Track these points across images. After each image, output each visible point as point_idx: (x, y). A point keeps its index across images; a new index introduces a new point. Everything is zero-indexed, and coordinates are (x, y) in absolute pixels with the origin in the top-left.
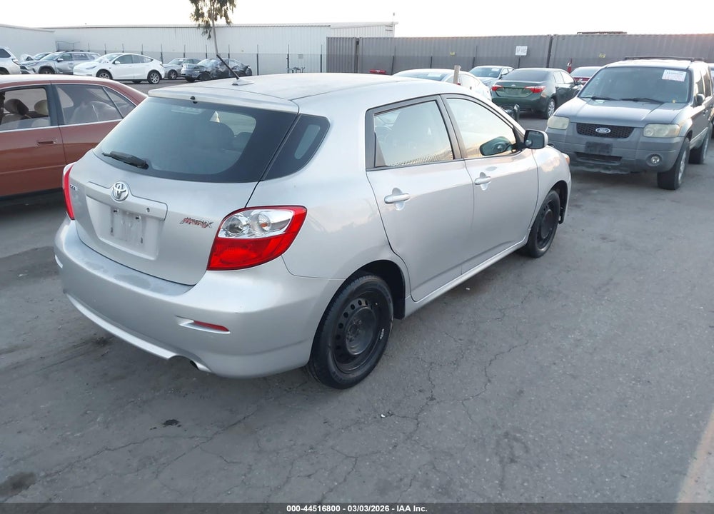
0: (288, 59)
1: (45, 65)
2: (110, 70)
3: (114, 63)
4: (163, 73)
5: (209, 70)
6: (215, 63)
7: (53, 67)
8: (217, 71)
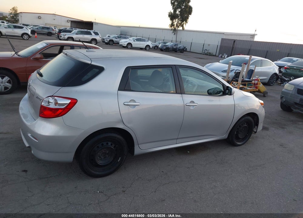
0: (203, 45)
1: (111, 39)
2: (132, 43)
3: (134, 41)
4: (151, 46)
5: (170, 47)
6: (173, 44)
7: (114, 40)
8: (172, 48)
